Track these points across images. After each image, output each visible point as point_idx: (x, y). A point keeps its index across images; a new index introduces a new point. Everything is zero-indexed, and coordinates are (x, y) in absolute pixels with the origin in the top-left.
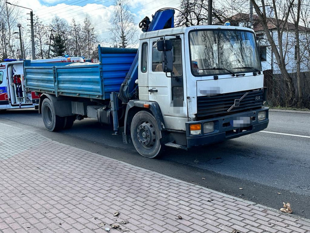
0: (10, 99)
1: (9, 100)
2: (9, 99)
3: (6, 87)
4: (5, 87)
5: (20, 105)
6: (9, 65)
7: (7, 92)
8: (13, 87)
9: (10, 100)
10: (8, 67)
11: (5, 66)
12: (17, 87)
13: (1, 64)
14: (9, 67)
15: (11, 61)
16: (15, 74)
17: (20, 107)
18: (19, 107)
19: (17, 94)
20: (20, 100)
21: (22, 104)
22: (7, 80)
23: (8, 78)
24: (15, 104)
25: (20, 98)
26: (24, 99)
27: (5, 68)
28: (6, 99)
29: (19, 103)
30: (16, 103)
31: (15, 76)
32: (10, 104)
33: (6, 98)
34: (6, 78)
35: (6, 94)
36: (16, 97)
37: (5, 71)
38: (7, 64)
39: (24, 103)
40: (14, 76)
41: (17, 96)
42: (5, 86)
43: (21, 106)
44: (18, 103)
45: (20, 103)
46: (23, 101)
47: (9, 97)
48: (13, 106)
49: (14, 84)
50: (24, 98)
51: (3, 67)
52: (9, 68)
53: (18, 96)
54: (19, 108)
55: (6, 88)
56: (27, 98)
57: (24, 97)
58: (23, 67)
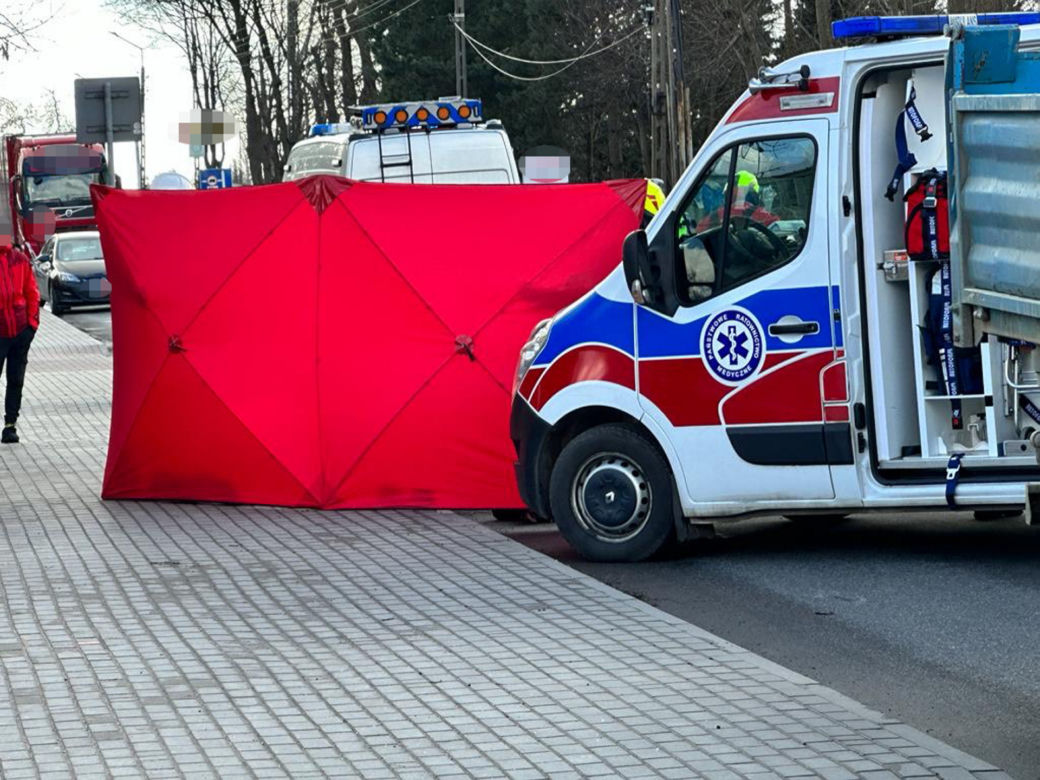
0: (865, 415)
1: (851, 420)
2: (858, 407)
3: (836, 289)
4: (825, 289)
5: (952, 472)
6: (873, 79)
7: (839, 343)
8: (902, 286)
9: (860, 426)
10: (859, 97)
11: (833, 84)
12: (936, 290)
13: (805, 71)
14: (873, 95)
15: (898, 37)
16: (921, 167)
17: (950, 495)
18: (942, 489)
19: (933, 361)
20: (958, 424)
21: (967, 461)
22: (852, 219)
23: (851, 207)
24: (910, 462)
25: (956, 404)
26: (989, 411)
27: (833, 108)
28: (832, 413)
29: (943, 449)
30: (916, 451)
31: (922, 179)
32: (866, 458)
33: (826, 404)
34: (836, 206)
35: (828, 357)
36: (922, 395)
37: (835, 135)
38: (859, 67)
39: (987, 452)
40: (908, 181)
41: (929, 386)
42: (825, 283)
43: (962, 489)
44: (936, 451)
45: (959, 448)
46: (983, 436)
47: (855, 393)
48: (888, 476)
49: (911, 266)
50: (989, 401)
51: (812, 100)
52: (866, 103)
53: (935, 386)
54: (943, 500)
55: (837, 305)
56: (1024, 401)
57: (988, 391)
58: (948, 98)
